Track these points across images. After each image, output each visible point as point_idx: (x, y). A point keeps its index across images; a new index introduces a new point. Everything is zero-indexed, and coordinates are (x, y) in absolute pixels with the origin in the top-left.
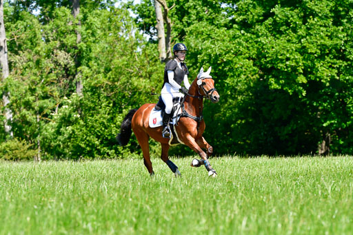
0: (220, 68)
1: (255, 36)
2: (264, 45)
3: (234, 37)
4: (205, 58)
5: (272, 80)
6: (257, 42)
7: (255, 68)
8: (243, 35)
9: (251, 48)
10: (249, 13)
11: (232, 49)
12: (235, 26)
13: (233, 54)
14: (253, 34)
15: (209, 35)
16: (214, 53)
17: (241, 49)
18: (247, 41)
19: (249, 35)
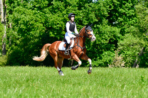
0: (28, 27)
1: (44, 13)
2: (48, 17)
3: (35, 14)
4: (22, 22)
5: (51, 33)
6: (45, 16)
7: (44, 27)
8: (39, 13)
9: (42, 19)
10: (42, 3)
11: (34, 19)
12: (35, 9)
13: (34, 21)
14: (43, 12)
15: (24, 12)
16: (26, 20)
17: (38, 19)
18: (40, 16)
19: (41, 13)
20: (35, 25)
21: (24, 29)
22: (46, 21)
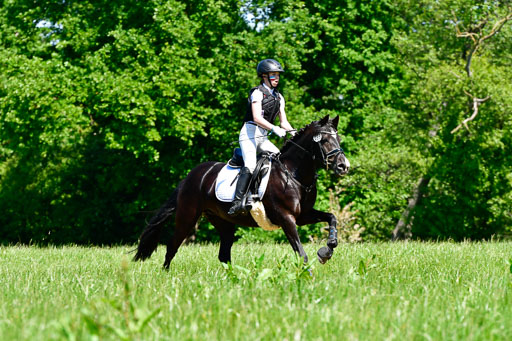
20: (56, 111)
21: (16, 124)
22: (94, 96)
